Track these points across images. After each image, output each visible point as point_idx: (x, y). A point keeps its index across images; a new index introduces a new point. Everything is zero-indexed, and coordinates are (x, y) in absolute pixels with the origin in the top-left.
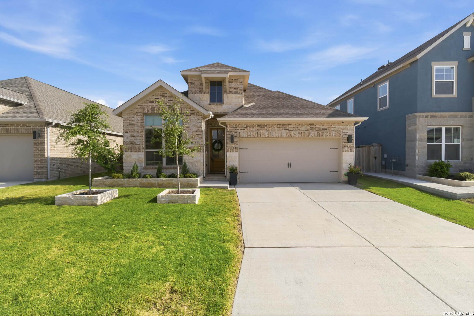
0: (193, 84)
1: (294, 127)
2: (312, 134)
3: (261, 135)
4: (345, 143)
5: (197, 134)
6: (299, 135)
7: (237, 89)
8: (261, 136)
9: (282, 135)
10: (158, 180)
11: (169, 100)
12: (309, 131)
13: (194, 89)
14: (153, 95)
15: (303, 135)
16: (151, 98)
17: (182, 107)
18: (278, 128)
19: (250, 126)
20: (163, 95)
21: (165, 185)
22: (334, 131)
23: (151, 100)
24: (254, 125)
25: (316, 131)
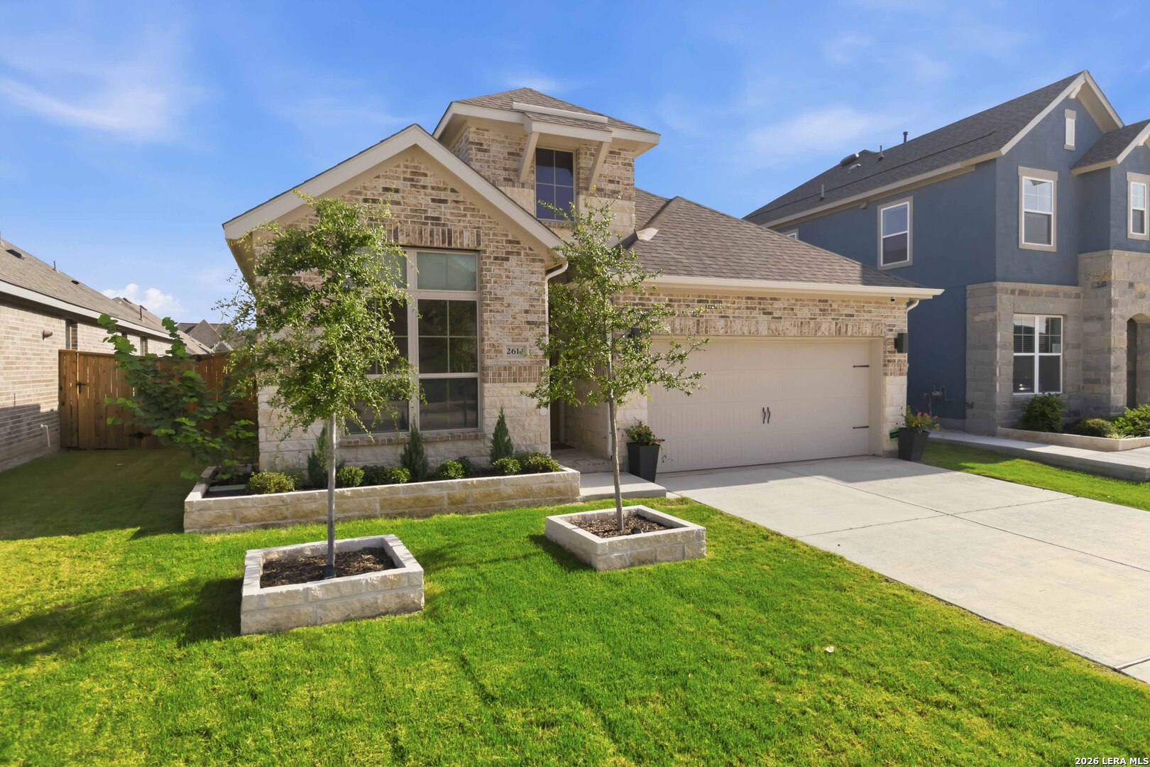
0: (486, 151)
1: (784, 308)
2: (824, 327)
3: (707, 327)
4: (890, 352)
5: (529, 323)
6: (794, 331)
7: (618, 182)
8: (706, 332)
9: (758, 330)
10: (452, 487)
11: (433, 200)
12: (818, 320)
13: (489, 166)
14: (378, 177)
15: (805, 330)
16: (368, 184)
17: (479, 228)
18: (748, 308)
19: (680, 301)
20: (412, 180)
21: (476, 500)
22: (867, 320)
23: (369, 193)
24: (690, 298)
25: (833, 319)
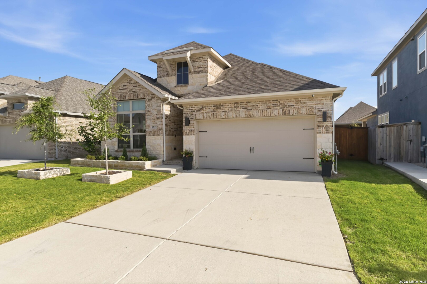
0: (161, 68)
1: (253, 106)
2: (276, 112)
3: (217, 116)
4: (319, 122)
5: (157, 118)
6: (259, 115)
8: (217, 117)
9: (240, 115)
11: (134, 86)
12: (272, 109)
13: (162, 72)
14: (122, 83)
15: (264, 114)
16: (120, 85)
17: (144, 92)
18: (235, 107)
19: (206, 107)
20: (129, 82)
22: (304, 107)
23: (120, 87)
24: (210, 105)
25: (281, 108)
